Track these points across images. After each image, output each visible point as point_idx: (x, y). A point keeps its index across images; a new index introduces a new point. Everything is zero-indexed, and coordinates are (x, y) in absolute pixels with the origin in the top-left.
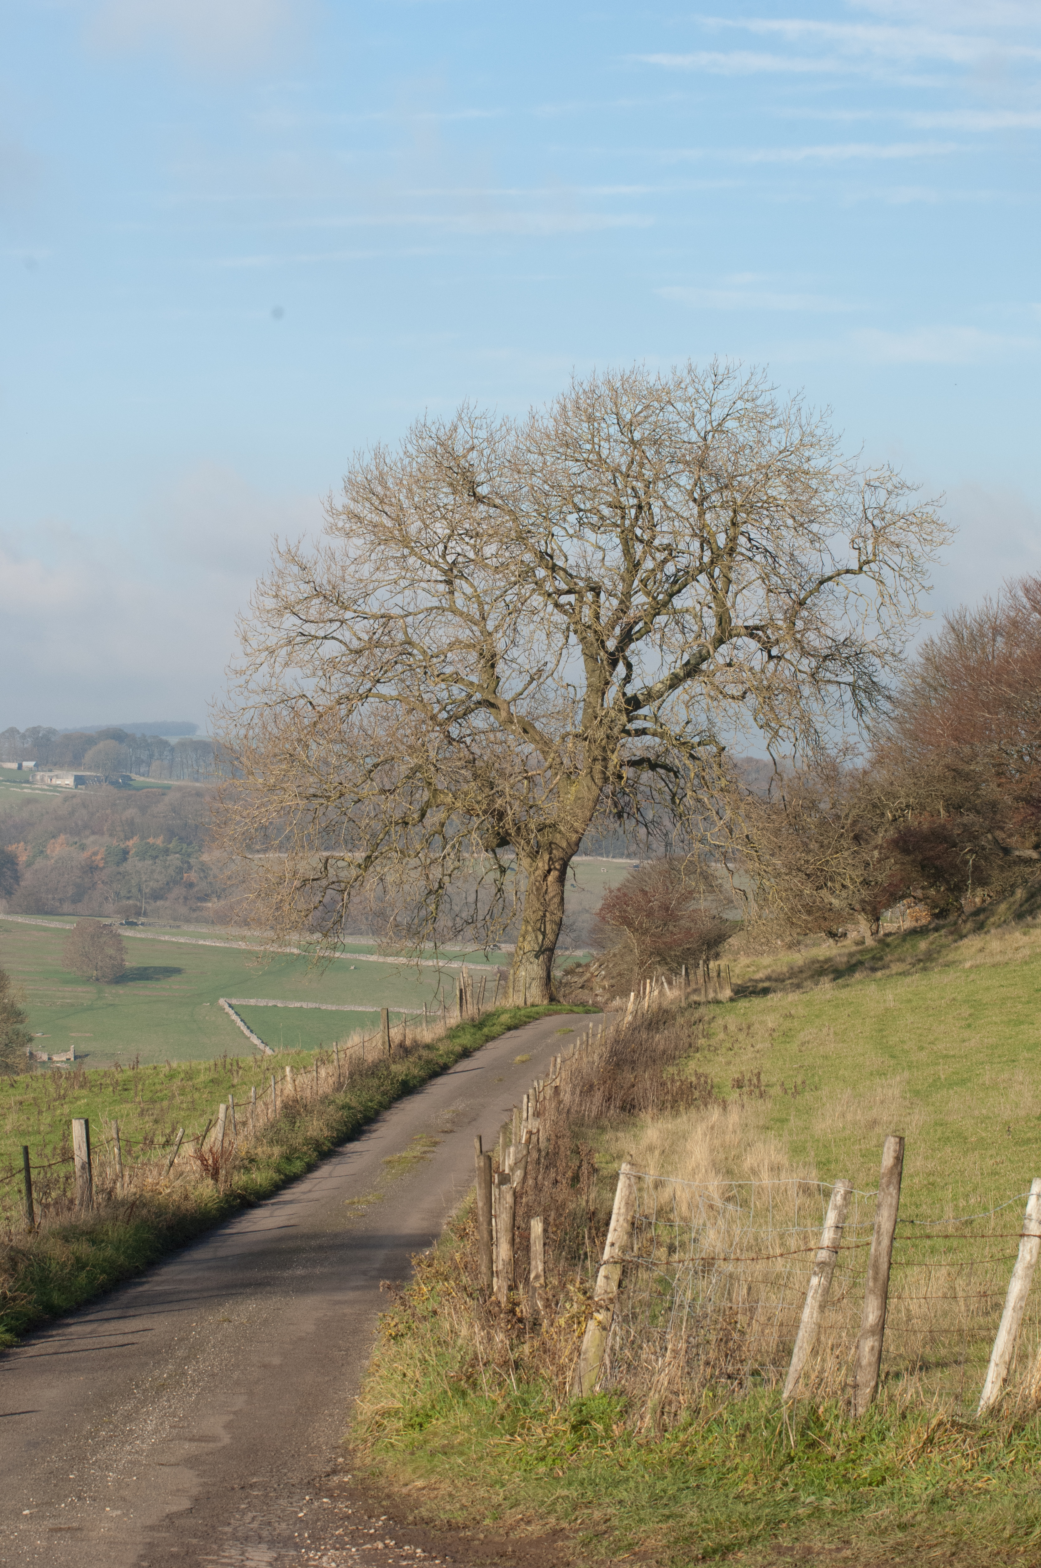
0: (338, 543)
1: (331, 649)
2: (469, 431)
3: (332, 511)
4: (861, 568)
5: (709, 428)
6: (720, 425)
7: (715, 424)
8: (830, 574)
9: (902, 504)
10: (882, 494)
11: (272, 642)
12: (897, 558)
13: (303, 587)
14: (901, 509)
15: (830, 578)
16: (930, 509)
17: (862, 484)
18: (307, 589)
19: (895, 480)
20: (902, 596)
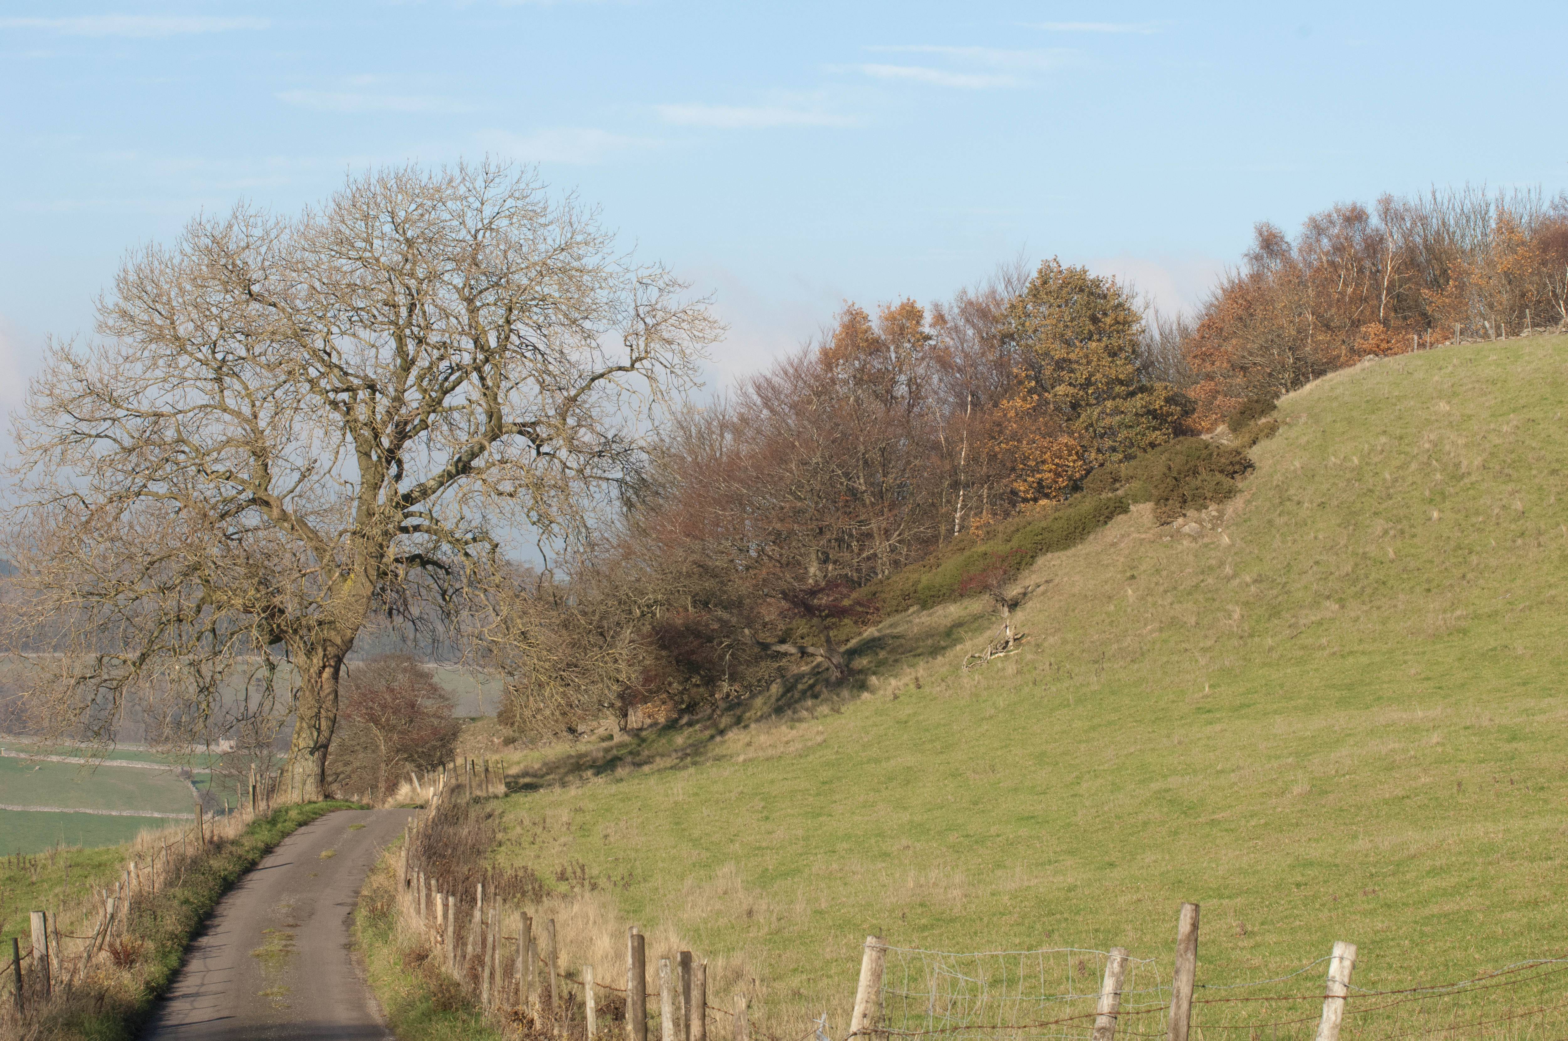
0: (110, 341)
1: (103, 448)
2: (244, 229)
3: (103, 310)
4: (633, 365)
5: (480, 225)
6: (491, 223)
7: (486, 222)
8: (601, 371)
9: (674, 301)
10: (653, 292)
11: (46, 440)
12: (669, 356)
13: (77, 385)
14: (673, 307)
15: (602, 376)
16: (701, 307)
17: (635, 280)
18: (80, 387)
19: (666, 278)
20: (674, 393)
